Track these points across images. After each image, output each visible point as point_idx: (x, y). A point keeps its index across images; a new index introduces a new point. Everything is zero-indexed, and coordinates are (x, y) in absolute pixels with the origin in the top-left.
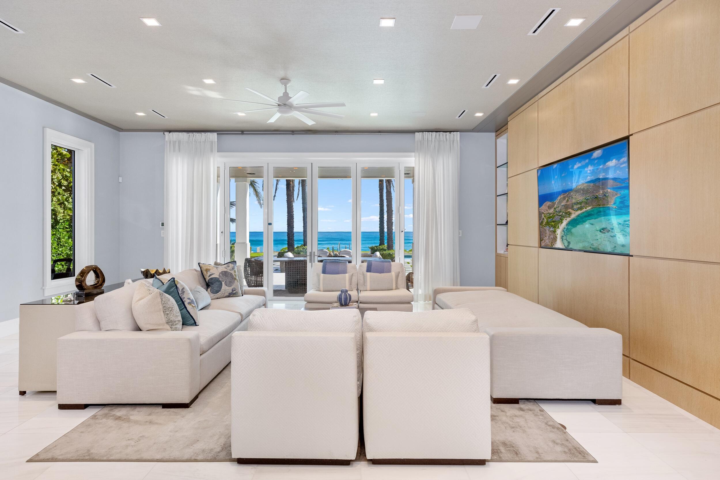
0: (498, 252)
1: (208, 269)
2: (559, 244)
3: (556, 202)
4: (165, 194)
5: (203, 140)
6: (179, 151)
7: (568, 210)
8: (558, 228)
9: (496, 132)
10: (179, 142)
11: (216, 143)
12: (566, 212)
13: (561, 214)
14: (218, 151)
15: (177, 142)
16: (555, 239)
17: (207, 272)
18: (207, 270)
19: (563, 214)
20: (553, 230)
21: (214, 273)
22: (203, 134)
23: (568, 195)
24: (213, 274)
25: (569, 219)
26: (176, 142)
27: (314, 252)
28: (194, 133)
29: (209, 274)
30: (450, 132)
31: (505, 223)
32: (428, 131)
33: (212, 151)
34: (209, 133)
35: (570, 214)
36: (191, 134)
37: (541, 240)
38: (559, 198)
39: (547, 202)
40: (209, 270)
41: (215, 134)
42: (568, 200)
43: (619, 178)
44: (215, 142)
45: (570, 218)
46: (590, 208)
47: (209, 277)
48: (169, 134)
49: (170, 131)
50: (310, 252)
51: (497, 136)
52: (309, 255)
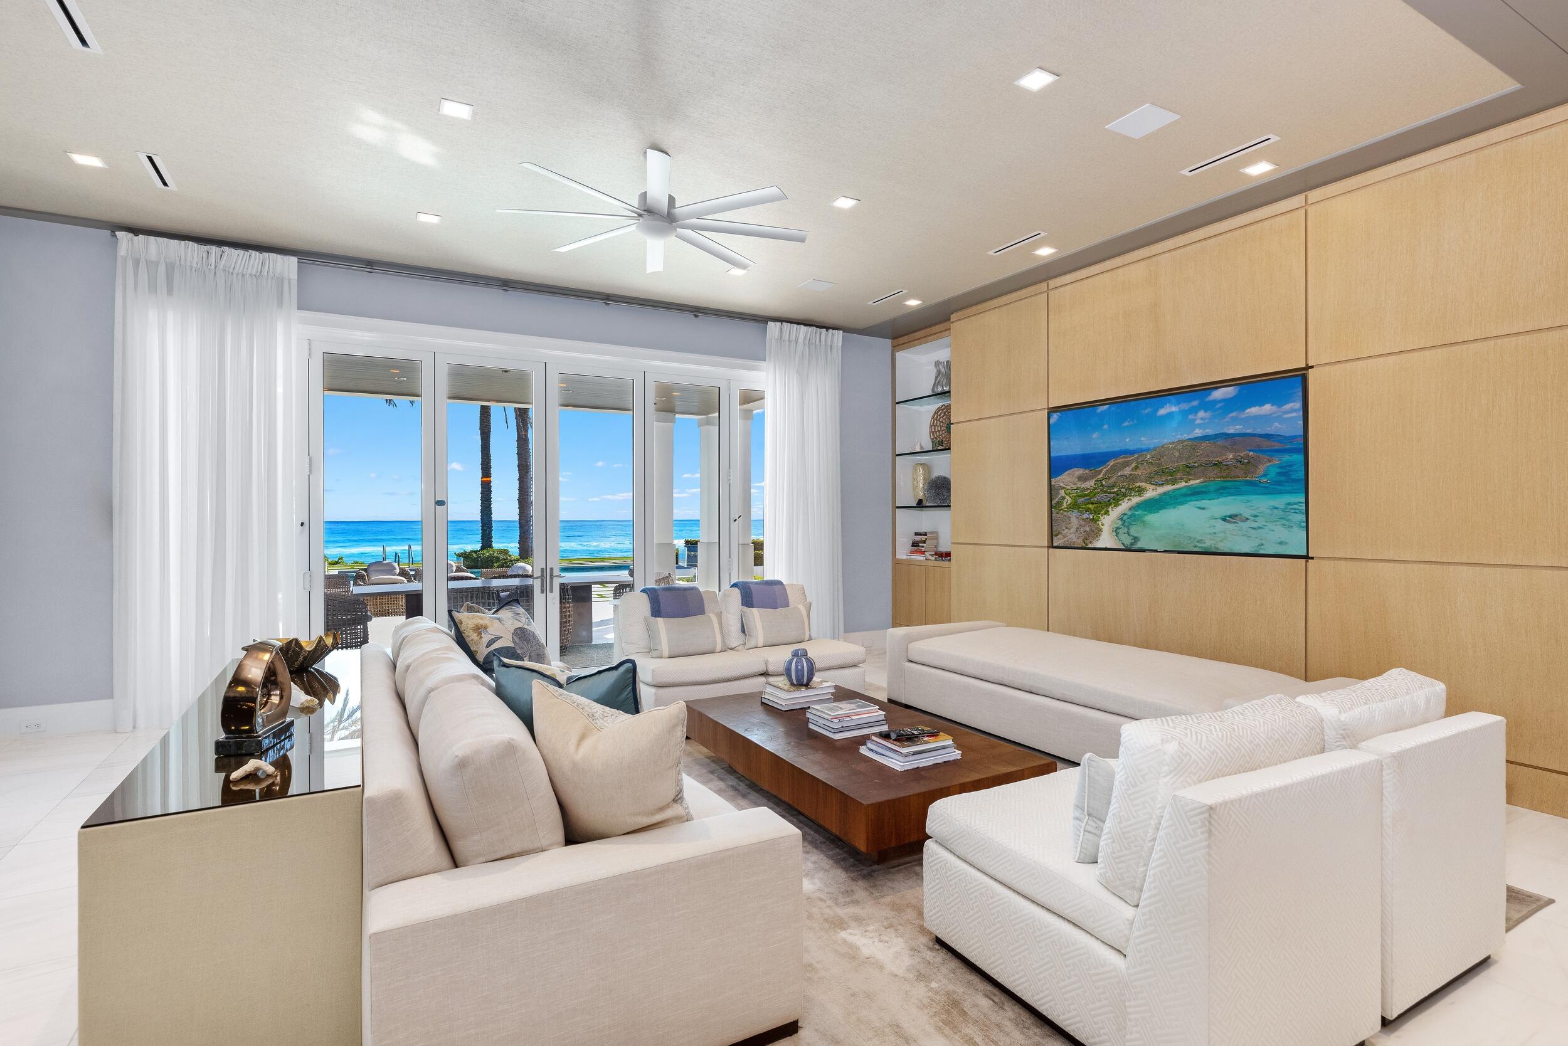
0: (898, 557)
1: (481, 626)
2: (1106, 539)
3: (1102, 470)
4: (117, 410)
5: (254, 272)
6: (170, 292)
7: (1137, 485)
8: (1107, 513)
9: (894, 338)
10: (170, 268)
11: (294, 283)
12: (1131, 487)
13: (1115, 490)
14: (300, 307)
15: (162, 269)
16: (1097, 532)
17: (480, 633)
18: (479, 629)
19: (1122, 490)
20: (1091, 517)
21: (499, 634)
22: (255, 254)
23: (1138, 458)
24: (498, 638)
25: (1136, 500)
26: (157, 264)
27: (552, 569)
28: (226, 249)
29: (486, 638)
30: (828, 328)
31: (916, 505)
32: (792, 322)
33: (280, 303)
34: (273, 256)
35: (1141, 491)
36: (214, 249)
37: (1052, 535)
38: (1112, 464)
39: (1076, 469)
40: (485, 628)
41: (294, 260)
42: (1136, 468)
43: (1279, 435)
44: (289, 280)
45: (1143, 498)
46: (1198, 481)
47: (487, 647)
48: (132, 240)
49: (135, 231)
50: (542, 570)
51: (896, 348)
52: (540, 575)
